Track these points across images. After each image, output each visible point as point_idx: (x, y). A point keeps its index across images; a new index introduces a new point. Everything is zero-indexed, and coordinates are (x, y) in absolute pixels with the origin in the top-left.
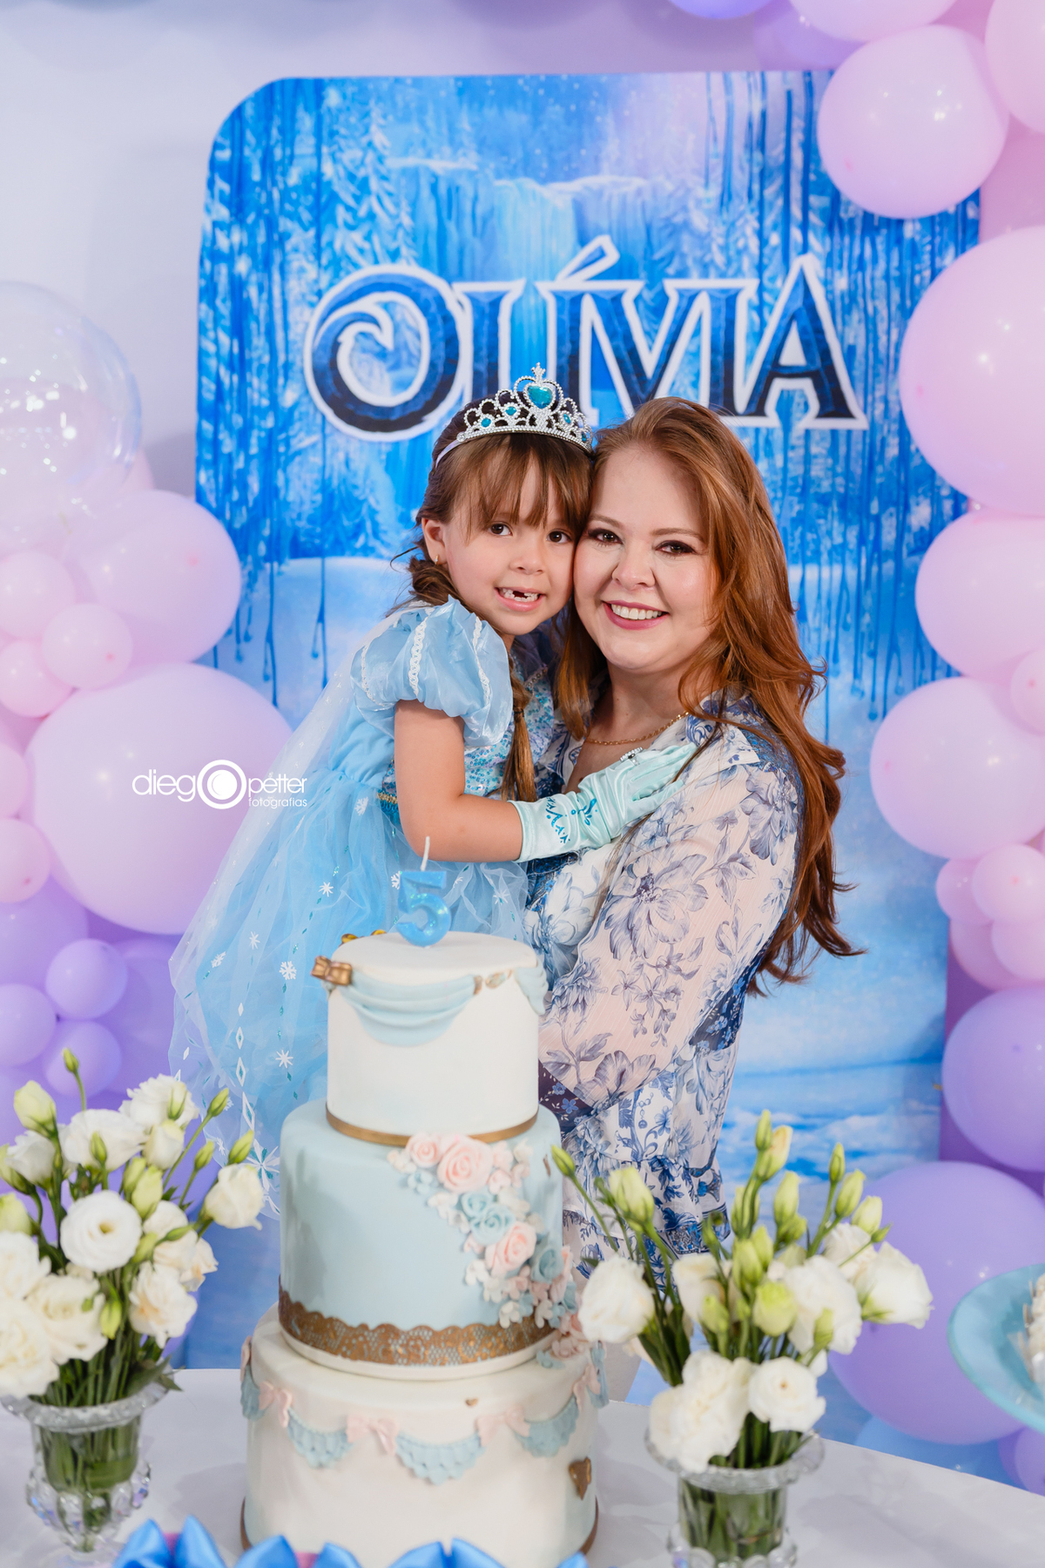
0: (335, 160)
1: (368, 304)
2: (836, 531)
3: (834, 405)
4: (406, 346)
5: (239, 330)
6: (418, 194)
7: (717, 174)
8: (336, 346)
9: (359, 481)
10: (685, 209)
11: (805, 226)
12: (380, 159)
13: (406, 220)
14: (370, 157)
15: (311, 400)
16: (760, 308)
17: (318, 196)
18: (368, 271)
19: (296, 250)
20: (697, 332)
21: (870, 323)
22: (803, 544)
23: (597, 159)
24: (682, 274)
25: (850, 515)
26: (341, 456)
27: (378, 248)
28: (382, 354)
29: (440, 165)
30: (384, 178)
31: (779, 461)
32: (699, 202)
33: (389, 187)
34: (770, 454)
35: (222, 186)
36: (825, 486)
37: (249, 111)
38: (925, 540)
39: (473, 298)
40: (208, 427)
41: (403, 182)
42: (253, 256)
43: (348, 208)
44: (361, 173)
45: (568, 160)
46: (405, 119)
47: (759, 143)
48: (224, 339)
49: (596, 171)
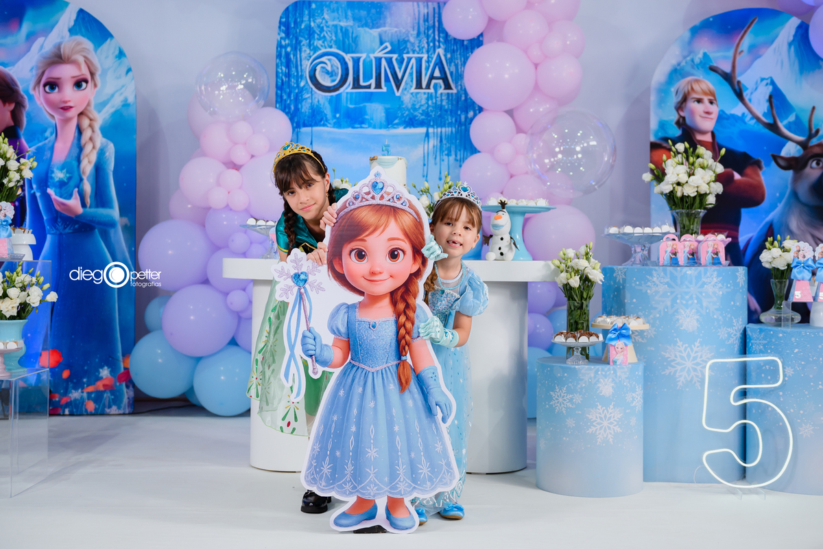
0: (314, 22)
1: (323, 59)
2: (450, 119)
3: (448, 86)
4: (334, 71)
5: (288, 66)
6: (337, 31)
7: (416, 28)
8: (315, 70)
9: (322, 106)
10: (408, 36)
11: (439, 41)
12: (327, 22)
13: (334, 38)
14: (324, 21)
15: (309, 85)
16: (428, 62)
17: (310, 31)
18: (323, 50)
19: (304, 45)
20: (412, 68)
21: (456, 66)
22: (441, 122)
23: (385, 23)
24: (408, 53)
25: (453, 114)
26: (317, 100)
27: (326, 45)
28: (328, 73)
29: (343, 24)
30: (328, 27)
31: (434, 101)
32: (412, 35)
33: (329, 29)
34: (432, 99)
35: (283, 28)
36: (446, 107)
37: (290, 9)
38: (472, 120)
39: (353, 58)
40: (279, 92)
41: (333, 28)
42: (292, 47)
43: (318, 35)
44: (322, 25)
45: (377, 23)
46: (333, 12)
47: (426, 20)
48: (284, 69)
49: (385, 26)
